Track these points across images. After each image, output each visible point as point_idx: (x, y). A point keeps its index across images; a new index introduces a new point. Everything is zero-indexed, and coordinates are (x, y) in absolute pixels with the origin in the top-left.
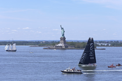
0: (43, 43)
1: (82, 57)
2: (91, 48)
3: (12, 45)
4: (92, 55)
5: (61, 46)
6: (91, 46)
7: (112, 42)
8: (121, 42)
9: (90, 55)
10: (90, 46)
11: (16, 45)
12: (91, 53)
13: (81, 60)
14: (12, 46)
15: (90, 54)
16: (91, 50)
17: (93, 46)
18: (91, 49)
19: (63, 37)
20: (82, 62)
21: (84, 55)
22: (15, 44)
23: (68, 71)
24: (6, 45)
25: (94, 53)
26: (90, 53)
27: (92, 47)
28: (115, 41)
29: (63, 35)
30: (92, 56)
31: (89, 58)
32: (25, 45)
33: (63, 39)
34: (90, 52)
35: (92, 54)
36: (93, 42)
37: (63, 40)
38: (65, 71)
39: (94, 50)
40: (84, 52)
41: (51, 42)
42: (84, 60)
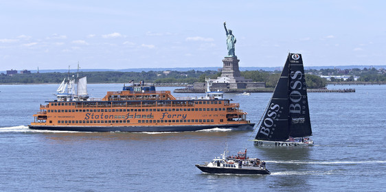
0: (164, 75)
1: (266, 116)
2: (294, 87)
3: (77, 81)
4: (297, 108)
5: (228, 84)
6: (296, 79)
7: (358, 70)
8: (382, 71)
9: (292, 108)
10: (291, 80)
11: (88, 82)
12: (295, 104)
13: (263, 125)
14: (76, 85)
15: (292, 105)
16: (295, 92)
17: (303, 81)
18: (296, 89)
19: (231, 56)
20: (267, 132)
21: (273, 111)
22: (85, 79)
23: (222, 165)
24: (59, 82)
25: (304, 102)
26: (291, 102)
27: (299, 85)
28: (365, 69)
29: (232, 51)
30: (299, 112)
31: (290, 120)
32: (116, 81)
33: (233, 62)
34: (293, 100)
35: (298, 105)
36: (301, 68)
37: (231, 66)
38: (210, 165)
39: (305, 93)
40: (272, 101)
41: (186, 73)
42: (273, 127)
